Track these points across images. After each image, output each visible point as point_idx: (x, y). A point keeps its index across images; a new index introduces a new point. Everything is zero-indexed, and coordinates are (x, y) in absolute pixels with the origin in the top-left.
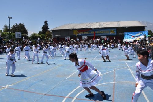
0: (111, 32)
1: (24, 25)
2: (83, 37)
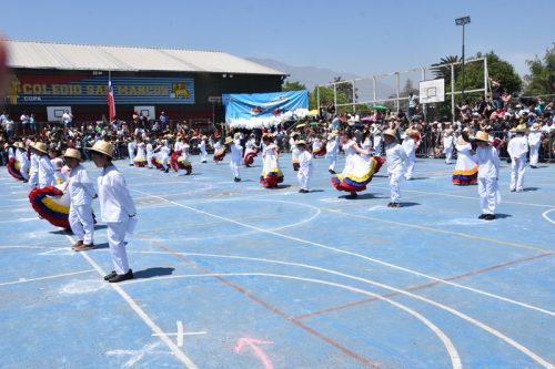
0: (173, 91)
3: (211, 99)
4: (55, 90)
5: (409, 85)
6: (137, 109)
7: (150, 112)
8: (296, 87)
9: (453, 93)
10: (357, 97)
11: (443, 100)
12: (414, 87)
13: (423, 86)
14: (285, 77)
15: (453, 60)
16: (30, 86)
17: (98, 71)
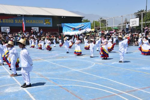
0: (45, 22)
2: (2, 28)
3: (58, 25)
4: (4, 21)
5: (126, 20)
6: (32, 28)
7: (37, 29)
8: (87, 21)
9: (142, 23)
10: (108, 25)
11: (138, 25)
12: (128, 21)
13: (131, 20)
14: (83, 17)
15: (142, 11)
17: (19, 15)
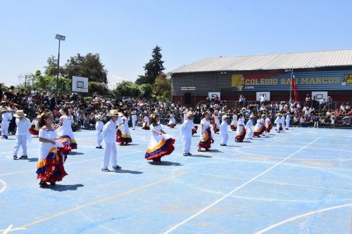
0: (345, 81)
1: (98, 58)
2: (258, 94)
4: (262, 82)
6: (314, 93)
16: (249, 80)
17: (288, 69)
